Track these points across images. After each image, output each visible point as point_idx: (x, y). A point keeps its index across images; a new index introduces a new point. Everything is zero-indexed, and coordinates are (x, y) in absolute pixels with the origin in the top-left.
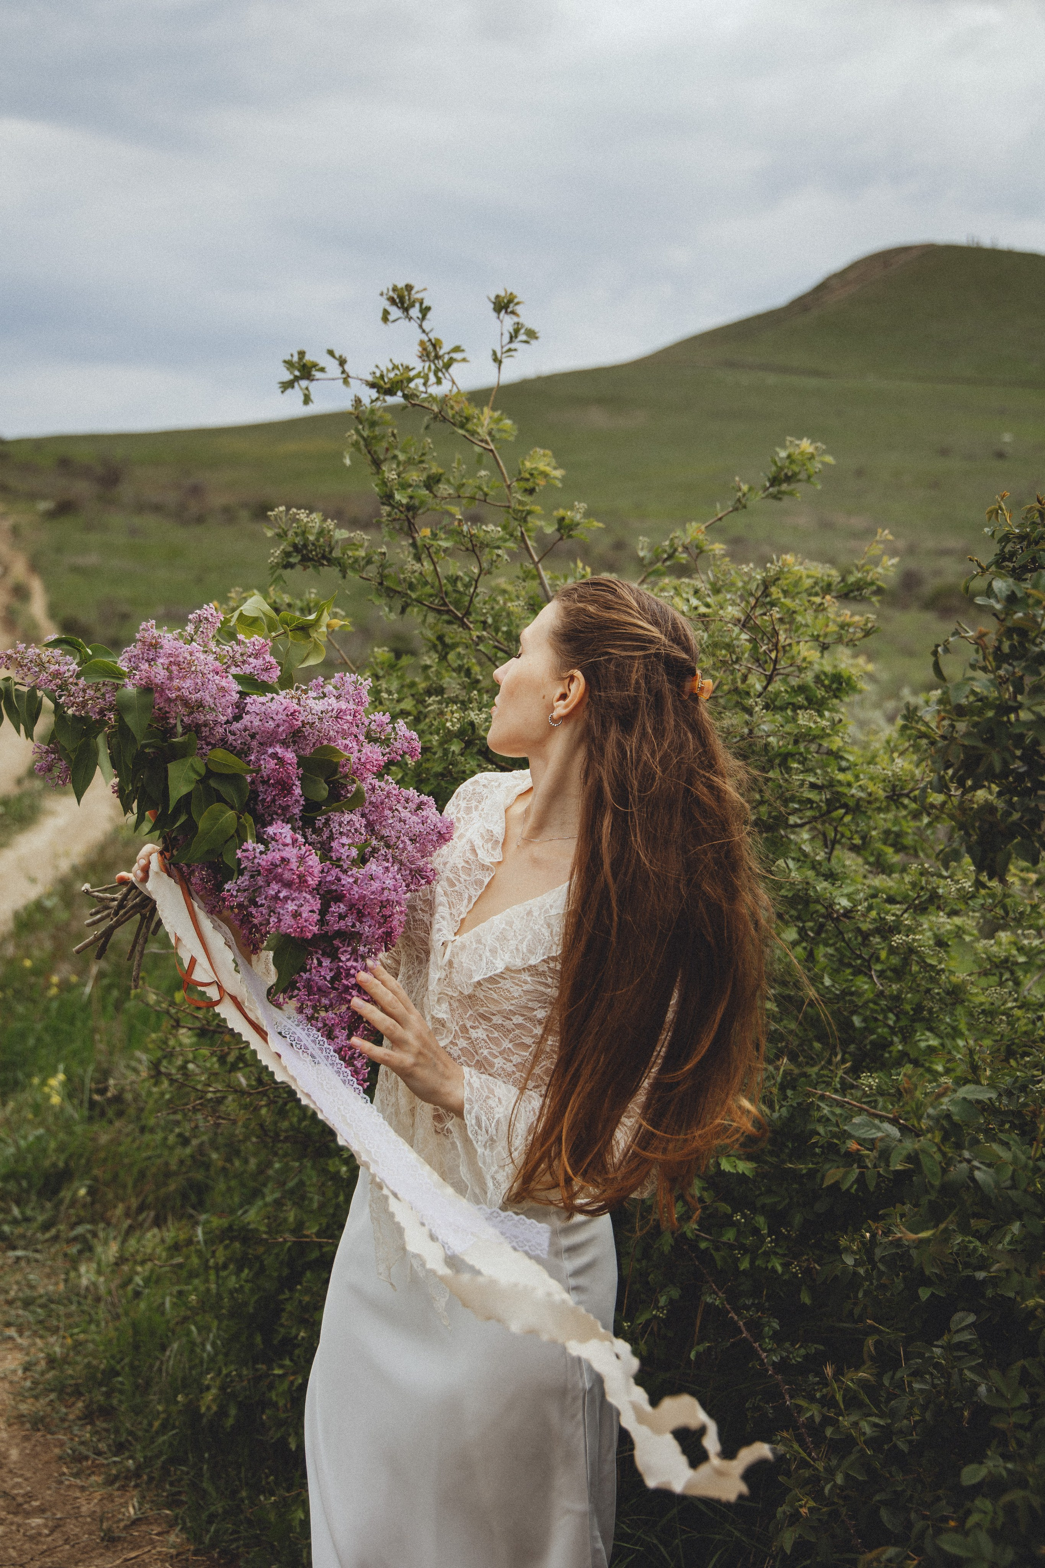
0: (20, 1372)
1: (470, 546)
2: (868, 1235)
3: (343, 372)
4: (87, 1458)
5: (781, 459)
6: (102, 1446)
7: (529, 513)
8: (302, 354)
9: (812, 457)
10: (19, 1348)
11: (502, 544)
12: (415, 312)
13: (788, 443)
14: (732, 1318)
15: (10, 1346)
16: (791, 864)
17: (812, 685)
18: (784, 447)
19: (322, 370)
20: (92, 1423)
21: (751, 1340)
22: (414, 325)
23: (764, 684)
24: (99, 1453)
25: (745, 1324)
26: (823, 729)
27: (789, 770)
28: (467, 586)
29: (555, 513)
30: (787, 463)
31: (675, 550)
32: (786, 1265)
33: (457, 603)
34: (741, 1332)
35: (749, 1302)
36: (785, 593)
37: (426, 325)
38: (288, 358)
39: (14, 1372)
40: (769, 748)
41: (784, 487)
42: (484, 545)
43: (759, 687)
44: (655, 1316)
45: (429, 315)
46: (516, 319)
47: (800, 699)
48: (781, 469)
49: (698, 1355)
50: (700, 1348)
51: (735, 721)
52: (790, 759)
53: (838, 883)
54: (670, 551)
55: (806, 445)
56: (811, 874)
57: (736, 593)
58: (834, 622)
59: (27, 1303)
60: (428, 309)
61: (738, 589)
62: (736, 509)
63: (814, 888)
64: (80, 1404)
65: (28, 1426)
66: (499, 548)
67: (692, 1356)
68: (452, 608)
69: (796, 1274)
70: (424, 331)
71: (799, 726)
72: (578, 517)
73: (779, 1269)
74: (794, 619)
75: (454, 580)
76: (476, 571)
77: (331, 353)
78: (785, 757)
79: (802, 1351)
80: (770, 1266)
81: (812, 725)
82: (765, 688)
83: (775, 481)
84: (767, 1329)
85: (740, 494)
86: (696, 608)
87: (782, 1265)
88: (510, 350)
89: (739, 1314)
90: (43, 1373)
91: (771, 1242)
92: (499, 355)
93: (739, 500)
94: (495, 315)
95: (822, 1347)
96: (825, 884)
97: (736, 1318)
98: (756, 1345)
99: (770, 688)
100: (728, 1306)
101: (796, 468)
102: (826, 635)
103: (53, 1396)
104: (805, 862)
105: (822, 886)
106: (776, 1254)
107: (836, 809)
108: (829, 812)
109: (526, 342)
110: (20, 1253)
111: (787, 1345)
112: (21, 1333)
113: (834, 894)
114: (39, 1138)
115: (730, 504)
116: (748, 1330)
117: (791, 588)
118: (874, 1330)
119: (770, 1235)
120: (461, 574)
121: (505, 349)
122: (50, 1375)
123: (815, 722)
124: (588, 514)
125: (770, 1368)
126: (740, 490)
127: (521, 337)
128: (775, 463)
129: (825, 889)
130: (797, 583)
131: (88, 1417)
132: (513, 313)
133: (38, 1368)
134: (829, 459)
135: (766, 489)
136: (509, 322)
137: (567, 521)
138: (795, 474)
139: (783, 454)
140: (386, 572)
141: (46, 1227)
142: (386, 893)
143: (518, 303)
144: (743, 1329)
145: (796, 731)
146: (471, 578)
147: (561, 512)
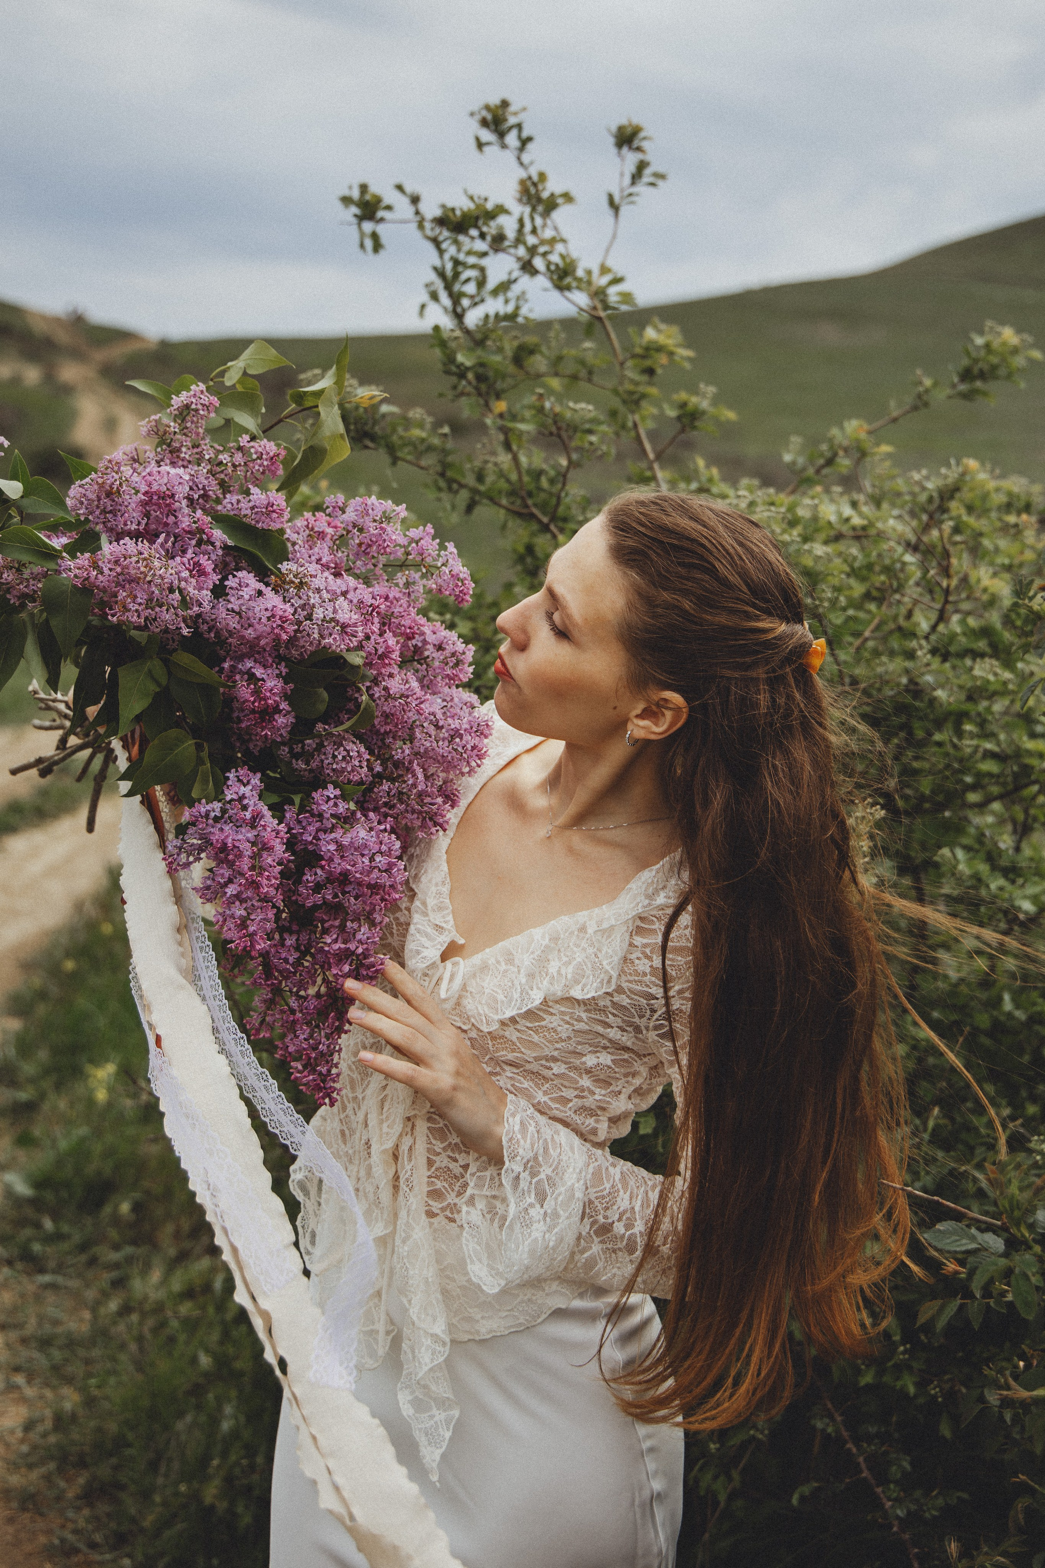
0: (19, 1434)
1: (554, 429)
2: (1021, 1364)
3: (417, 213)
4: (77, 1551)
5: (978, 348)
6: (98, 1538)
7: (644, 396)
8: (364, 188)
9: (1015, 351)
10: (24, 1400)
11: (594, 427)
12: (512, 139)
13: (987, 329)
14: (849, 1450)
15: (15, 1396)
16: (960, 854)
17: (998, 626)
18: (981, 333)
19: (389, 208)
20: (91, 1505)
21: (873, 1482)
22: (509, 156)
23: (933, 621)
24: (93, 1546)
25: (865, 1460)
26: (1005, 683)
27: (960, 734)
28: (552, 481)
29: (675, 397)
30: (983, 353)
31: (835, 455)
32: (921, 1385)
33: (543, 507)
34: (861, 1472)
35: (872, 1430)
36: (970, 509)
37: (526, 158)
38: (346, 192)
39: (12, 1432)
40: (937, 705)
41: (978, 384)
42: (573, 428)
43: (924, 626)
44: (753, 1437)
45: (530, 146)
46: (639, 156)
47: (982, 645)
48: (976, 361)
49: (802, 1499)
50: (806, 1490)
51: (891, 667)
52: (965, 720)
53: (1020, 881)
54: (828, 454)
55: (1009, 335)
56: (983, 868)
57: (902, 507)
58: (1032, 548)
59: (45, 1343)
60: (530, 139)
61: (906, 502)
62: (915, 408)
63: (988, 886)
64: (81, 1481)
65: (14, 1504)
66: (590, 432)
67: (795, 1501)
68: (535, 511)
69: (935, 1397)
70: (521, 164)
71: (975, 678)
72: (705, 404)
73: (912, 1390)
74: (980, 544)
75: (537, 474)
76: (564, 462)
77: (400, 188)
78: (959, 717)
79: (940, 1502)
80: (899, 1384)
81: (991, 678)
82: (934, 628)
83: (967, 375)
84: (894, 1468)
85: (921, 389)
86: (847, 520)
87: (916, 1384)
88: (630, 195)
89: (859, 1447)
90: (45, 1435)
91: (904, 1352)
92: (617, 199)
93: (919, 396)
94: (613, 150)
95: (965, 1496)
96: (1001, 882)
97: (854, 1450)
98: (879, 1490)
99: (941, 628)
100: (845, 1434)
101: (994, 360)
102: (1021, 565)
103: (52, 1466)
104: (977, 851)
105: (996, 883)
106: (910, 1368)
107: (1027, 785)
108: (1018, 788)
109: (653, 184)
110: (47, 1278)
111: (918, 1493)
112: (30, 1381)
113: (1015, 895)
114: (82, 1140)
115: (909, 400)
116: (869, 1469)
117: (978, 503)
118: (1025, 1489)
119: (903, 1342)
120: (545, 466)
121: (626, 193)
122: (52, 1439)
123: (996, 674)
124: (716, 401)
125: (896, 1523)
126: (920, 383)
127: (647, 177)
128: (968, 353)
129: (1001, 889)
130: (985, 496)
131: (88, 1496)
132: (639, 149)
133: (40, 1428)
134: (1037, 354)
135: (954, 386)
136: (631, 159)
137: (690, 407)
138: (994, 368)
139: (979, 341)
140: (450, 459)
141: (83, 1247)
142: (375, 874)
143: (645, 138)
144: (863, 1466)
145: (969, 684)
146: (559, 473)
147: (683, 396)
